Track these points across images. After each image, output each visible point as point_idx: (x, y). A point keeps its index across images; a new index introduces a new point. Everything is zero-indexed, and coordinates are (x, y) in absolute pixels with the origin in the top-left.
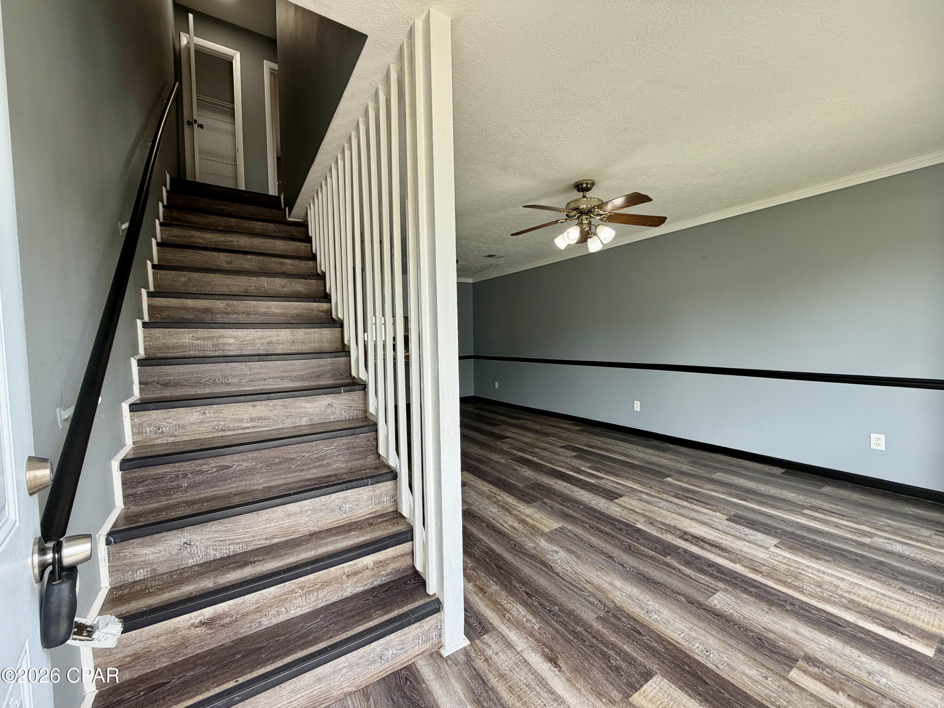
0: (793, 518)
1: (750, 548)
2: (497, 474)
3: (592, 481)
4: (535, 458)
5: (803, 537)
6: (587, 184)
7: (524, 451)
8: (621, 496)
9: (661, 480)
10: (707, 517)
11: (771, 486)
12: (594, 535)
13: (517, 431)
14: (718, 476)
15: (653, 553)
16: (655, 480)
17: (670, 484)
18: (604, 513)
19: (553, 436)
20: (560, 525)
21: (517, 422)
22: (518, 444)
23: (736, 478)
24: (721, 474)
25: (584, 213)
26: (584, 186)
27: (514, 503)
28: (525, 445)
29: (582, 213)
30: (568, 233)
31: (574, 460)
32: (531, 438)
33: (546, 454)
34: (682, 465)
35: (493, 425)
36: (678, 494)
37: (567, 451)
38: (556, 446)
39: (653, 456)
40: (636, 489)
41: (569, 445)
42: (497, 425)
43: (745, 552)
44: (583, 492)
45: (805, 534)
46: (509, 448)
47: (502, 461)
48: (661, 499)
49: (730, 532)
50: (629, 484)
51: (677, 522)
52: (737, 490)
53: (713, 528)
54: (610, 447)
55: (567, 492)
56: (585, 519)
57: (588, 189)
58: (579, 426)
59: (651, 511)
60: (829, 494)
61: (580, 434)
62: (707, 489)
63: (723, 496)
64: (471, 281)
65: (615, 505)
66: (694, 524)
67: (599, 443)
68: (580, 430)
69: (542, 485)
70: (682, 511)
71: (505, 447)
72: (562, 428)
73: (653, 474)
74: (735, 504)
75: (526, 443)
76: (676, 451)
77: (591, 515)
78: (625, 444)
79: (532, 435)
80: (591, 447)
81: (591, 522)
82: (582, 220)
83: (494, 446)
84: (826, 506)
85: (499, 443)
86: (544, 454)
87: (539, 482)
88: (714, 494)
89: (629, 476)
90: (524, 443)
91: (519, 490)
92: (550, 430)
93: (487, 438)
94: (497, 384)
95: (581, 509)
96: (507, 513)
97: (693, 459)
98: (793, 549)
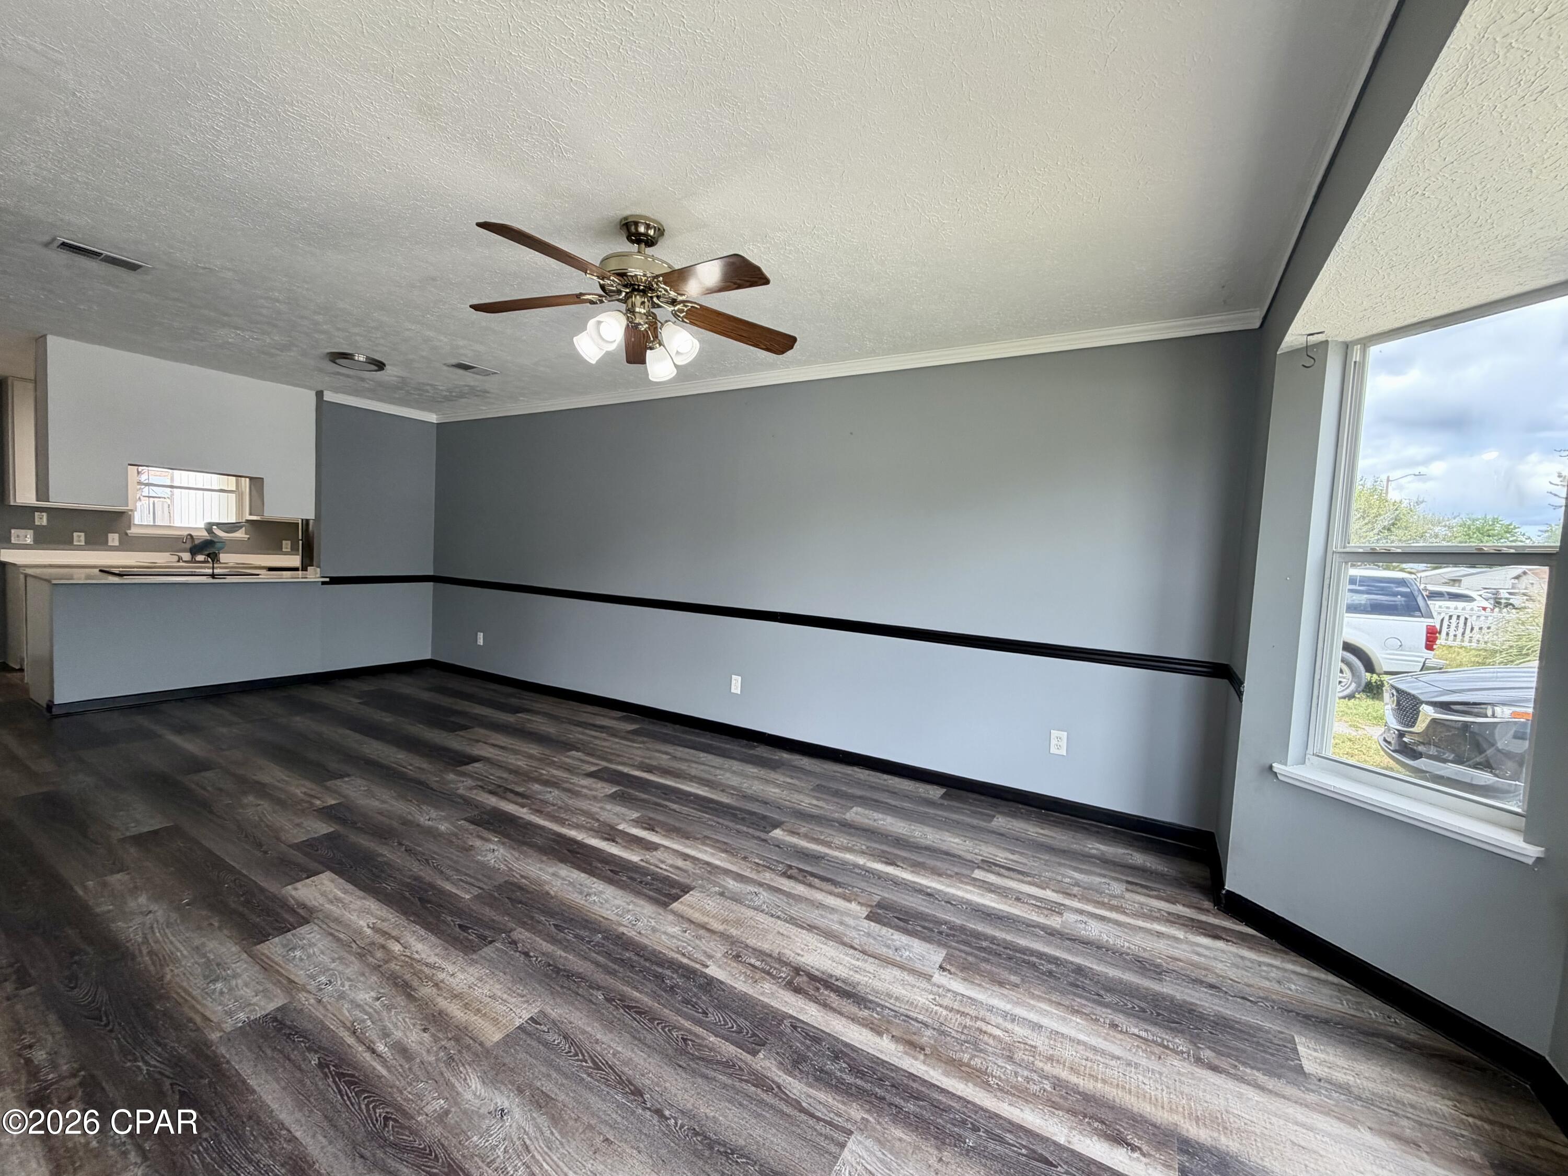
0: (960, 893)
1: (904, 983)
2: (416, 868)
3: (634, 857)
4: (525, 810)
5: (978, 935)
6: (648, 227)
7: (501, 791)
8: (686, 889)
9: (763, 835)
10: (835, 917)
11: (929, 826)
12: (609, 1025)
13: (502, 740)
14: (857, 814)
15: (732, 1049)
16: (754, 837)
17: (778, 845)
18: (645, 948)
19: (578, 750)
20: (534, 1011)
21: (510, 718)
22: (495, 775)
23: (880, 816)
24: (859, 809)
25: (638, 290)
26: (642, 229)
27: (432, 959)
28: (511, 777)
29: (634, 290)
30: (599, 323)
31: (608, 807)
32: (531, 757)
33: (552, 795)
34: (801, 797)
35: (454, 728)
36: (790, 867)
37: (600, 785)
38: (578, 774)
39: (756, 782)
40: (717, 867)
41: (606, 768)
42: (465, 728)
43: (897, 999)
44: (609, 891)
45: (980, 927)
46: (471, 789)
47: (443, 827)
48: (761, 885)
49: (871, 949)
50: (706, 854)
51: (784, 943)
52: (882, 843)
53: (844, 944)
54: (683, 766)
55: (575, 898)
56: (600, 977)
57: (651, 242)
58: (634, 721)
59: (738, 923)
60: (1002, 830)
61: (633, 741)
62: (838, 848)
63: (861, 861)
64: (433, 418)
65: (671, 917)
66: (812, 939)
67: (663, 760)
68: (634, 732)
69: (521, 888)
70: (796, 911)
71: (462, 785)
72: (601, 728)
73: (752, 825)
74: (879, 876)
75: (516, 772)
76: (795, 767)
77: (615, 960)
78: (710, 757)
79: (534, 750)
80: (650, 769)
81: (610, 981)
82: (633, 305)
83: (435, 785)
84: (1001, 856)
85: (451, 776)
86: (548, 796)
87: (517, 879)
88: (849, 857)
89: (707, 833)
90: (511, 771)
91: (458, 912)
92: (576, 734)
93: (425, 766)
94: (481, 636)
95: (598, 944)
96: (401, 1000)
97: (818, 782)
98: (967, 970)
